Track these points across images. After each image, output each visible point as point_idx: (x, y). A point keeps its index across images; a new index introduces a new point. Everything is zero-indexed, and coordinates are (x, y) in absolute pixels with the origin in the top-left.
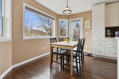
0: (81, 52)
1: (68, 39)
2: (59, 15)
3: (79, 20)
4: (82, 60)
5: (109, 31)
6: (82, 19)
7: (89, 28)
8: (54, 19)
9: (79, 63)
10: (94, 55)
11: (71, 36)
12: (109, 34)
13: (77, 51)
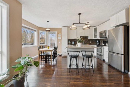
0: (55, 53)
1: (48, 46)
2: (39, 27)
3: (55, 33)
4: (56, 58)
5: (70, 41)
6: (56, 32)
7: (61, 39)
8: (36, 31)
9: (55, 59)
10: (63, 55)
11: (49, 44)
12: (70, 43)
13: (53, 53)
